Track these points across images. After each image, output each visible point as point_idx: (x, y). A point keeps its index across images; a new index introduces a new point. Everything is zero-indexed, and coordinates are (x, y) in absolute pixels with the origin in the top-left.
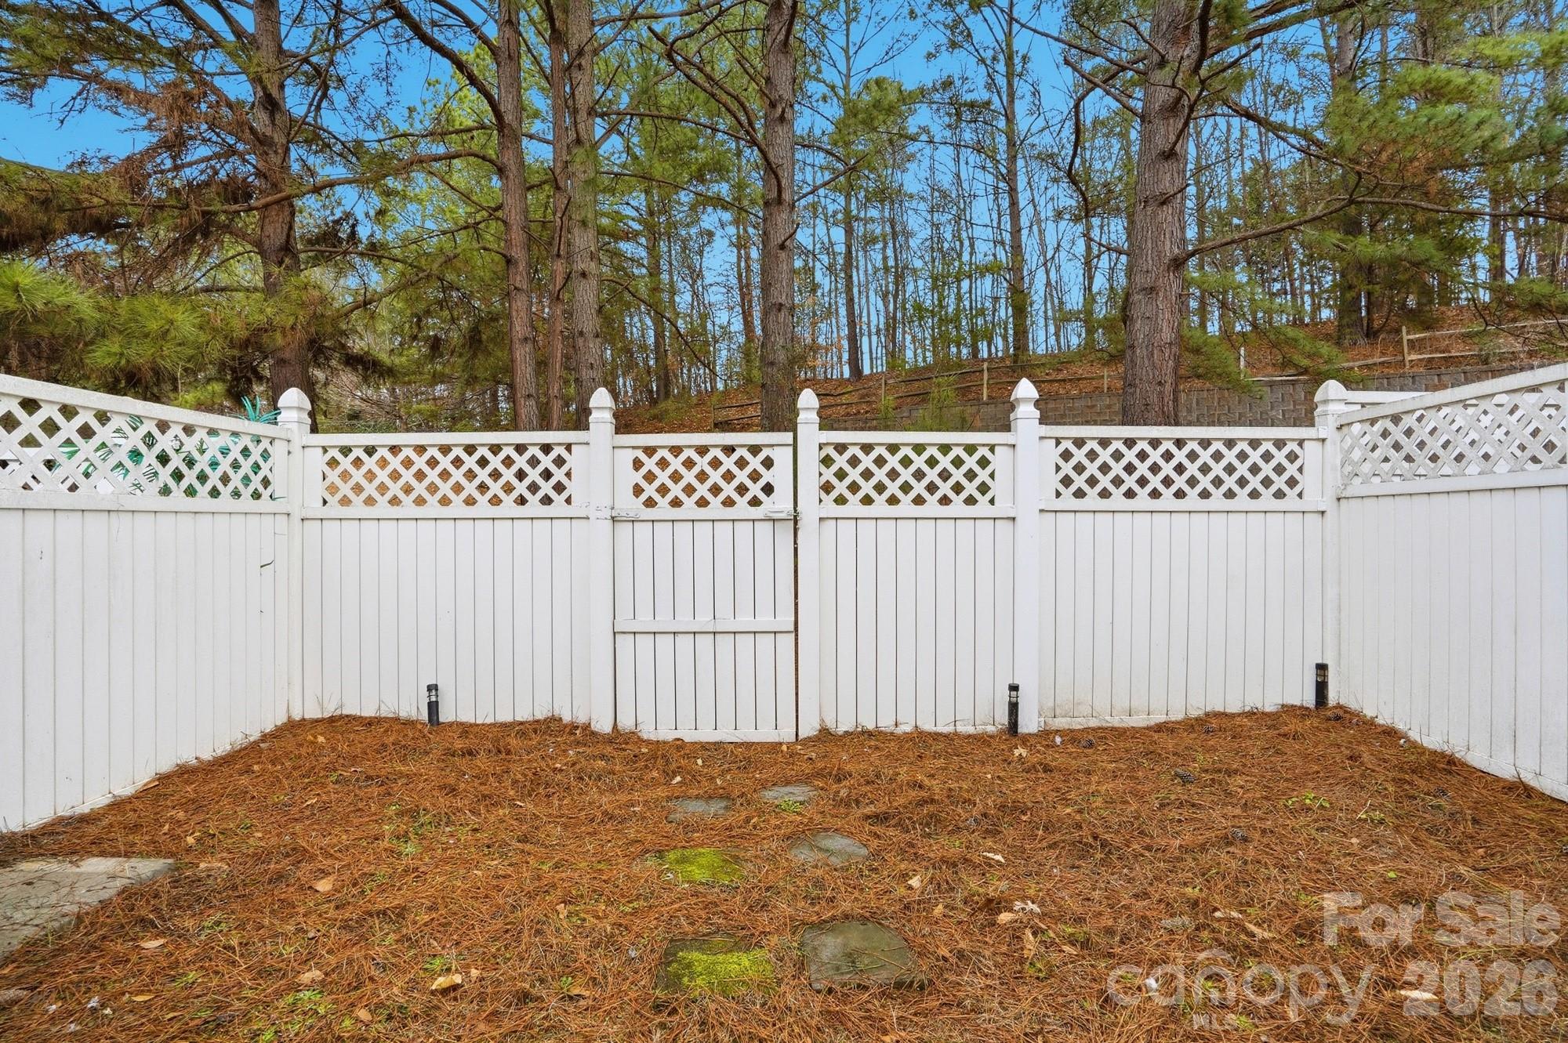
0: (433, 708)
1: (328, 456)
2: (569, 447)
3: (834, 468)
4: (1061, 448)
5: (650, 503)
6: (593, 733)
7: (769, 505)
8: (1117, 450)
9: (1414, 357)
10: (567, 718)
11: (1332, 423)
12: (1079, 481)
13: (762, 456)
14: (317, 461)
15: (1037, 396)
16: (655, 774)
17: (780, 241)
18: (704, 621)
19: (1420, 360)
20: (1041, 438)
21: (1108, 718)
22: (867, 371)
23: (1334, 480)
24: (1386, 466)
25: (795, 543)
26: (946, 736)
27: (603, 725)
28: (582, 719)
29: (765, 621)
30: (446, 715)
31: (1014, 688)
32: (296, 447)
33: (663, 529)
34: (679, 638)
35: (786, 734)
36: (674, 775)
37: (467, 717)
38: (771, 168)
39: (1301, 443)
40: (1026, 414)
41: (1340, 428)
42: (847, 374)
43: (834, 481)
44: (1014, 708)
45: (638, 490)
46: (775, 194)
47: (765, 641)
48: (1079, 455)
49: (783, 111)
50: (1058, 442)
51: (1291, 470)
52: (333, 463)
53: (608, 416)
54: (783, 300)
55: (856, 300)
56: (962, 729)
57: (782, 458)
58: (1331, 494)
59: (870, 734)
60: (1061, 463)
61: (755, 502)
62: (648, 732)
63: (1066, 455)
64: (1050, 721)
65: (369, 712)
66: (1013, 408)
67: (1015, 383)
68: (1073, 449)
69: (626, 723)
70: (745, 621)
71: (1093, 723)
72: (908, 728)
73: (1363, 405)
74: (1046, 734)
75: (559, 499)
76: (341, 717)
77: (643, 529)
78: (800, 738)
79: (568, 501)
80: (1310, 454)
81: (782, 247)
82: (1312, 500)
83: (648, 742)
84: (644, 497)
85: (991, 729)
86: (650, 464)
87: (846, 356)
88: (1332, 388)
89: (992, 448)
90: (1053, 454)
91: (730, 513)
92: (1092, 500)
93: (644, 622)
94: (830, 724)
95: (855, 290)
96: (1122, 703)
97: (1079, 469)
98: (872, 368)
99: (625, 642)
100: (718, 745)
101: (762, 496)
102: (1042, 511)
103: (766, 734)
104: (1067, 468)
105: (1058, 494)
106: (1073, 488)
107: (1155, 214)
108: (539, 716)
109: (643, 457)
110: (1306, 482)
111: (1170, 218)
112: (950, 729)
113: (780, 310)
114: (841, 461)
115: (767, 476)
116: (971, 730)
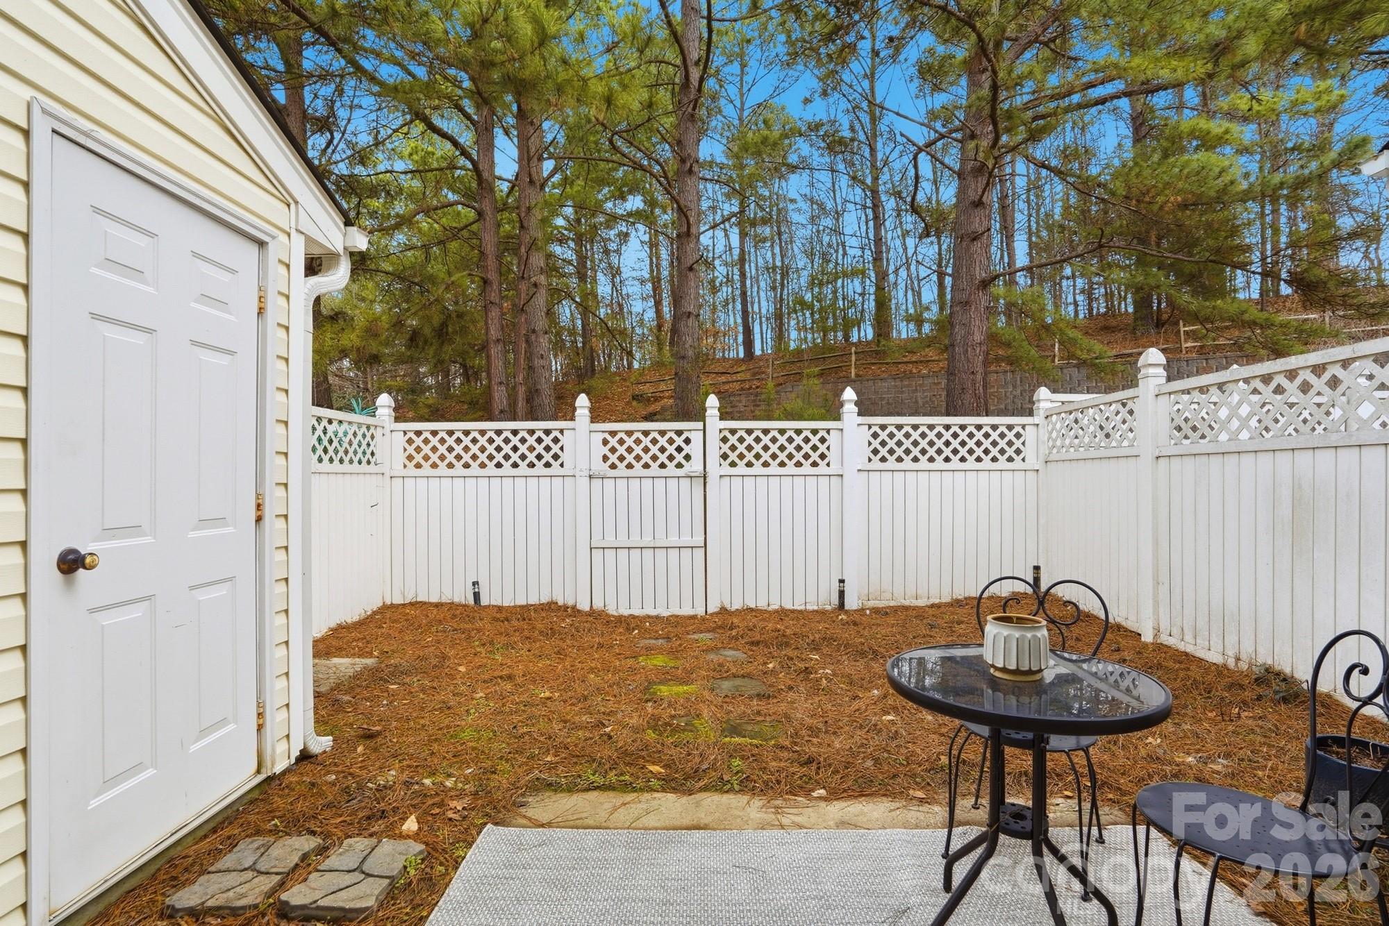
0: (477, 596)
1: (407, 437)
2: (562, 431)
3: (729, 444)
4: (872, 431)
5: (613, 466)
6: (578, 611)
7: (688, 468)
8: (907, 432)
9: (1189, 344)
10: (560, 603)
11: (1042, 414)
12: (883, 452)
13: (683, 437)
14: (400, 440)
15: (855, 398)
16: (621, 630)
17: (689, 265)
18: (647, 540)
19: (1194, 347)
20: (859, 425)
21: (903, 601)
22: (758, 352)
23: (1044, 450)
24: (1076, 441)
25: (705, 491)
26: (800, 612)
27: (584, 606)
28: (570, 603)
29: (686, 540)
30: (484, 601)
31: (842, 581)
32: (387, 431)
33: (622, 484)
34: (632, 551)
35: (700, 611)
36: (634, 629)
37: (496, 601)
38: (683, 212)
39: (1024, 427)
40: (850, 409)
41: (1047, 417)
42: (741, 355)
43: (729, 452)
44: (842, 594)
45: (605, 458)
46: (685, 229)
47: (686, 553)
48: (883, 435)
49: (691, 166)
50: (870, 427)
51: (1018, 444)
52: (410, 441)
53: (586, 412)
54: (691, 309)
55: (749, 293)
56: (810, 607)
57: (696, 438)
58: (1042, 459)
59: (752, 610)
60: (872, 440)
61: (679, 466)
62: (612, 610)
63: (875, 435)
64: (865, 603)
65: (434, 599)
66: (842, 406)
67: (843, 390)
68: (879, 431)
69: (598, 605)
70: (673, 540)
71: (892, 604)
72: (776, 607)
73: (1063, 403)
74: (861, 611)
75: (556, 464)
76: (417, 603)
77: (609, 484)
78: (709, 612)
79: (562, 465)
80: (1029, 434)
81: (691, 269)
82: (1032, 463)
83: (613, 616)
84: (609, 463)
85: (828, 608)
86: (613, 442)
87: (740, 338)
88: (1043, 392)
89: (828, 431)
90: (866, 434)
91: (664, 472)
92: (891, 463)
93: (610, 540)
94: (728, 606)
95: (748, 282)
96: (911, 590)
97: (883, 444)
98: (763, 350)
99: (597, 554)
100: (657, 617)
101: (683, 462)
102: (859, 470)
103: (687, 611)
104: (876, 443)
105: (870, 460)
106: (879, 456)
107: (968, 248)
108: (544, 601)
109: (609, 437)
110: (1028, 452)
111: (979, 250)
112: (802, 608)
113: (689, 317)
114: (733, 440)
115: (687, 449)
116: (816, 608)
